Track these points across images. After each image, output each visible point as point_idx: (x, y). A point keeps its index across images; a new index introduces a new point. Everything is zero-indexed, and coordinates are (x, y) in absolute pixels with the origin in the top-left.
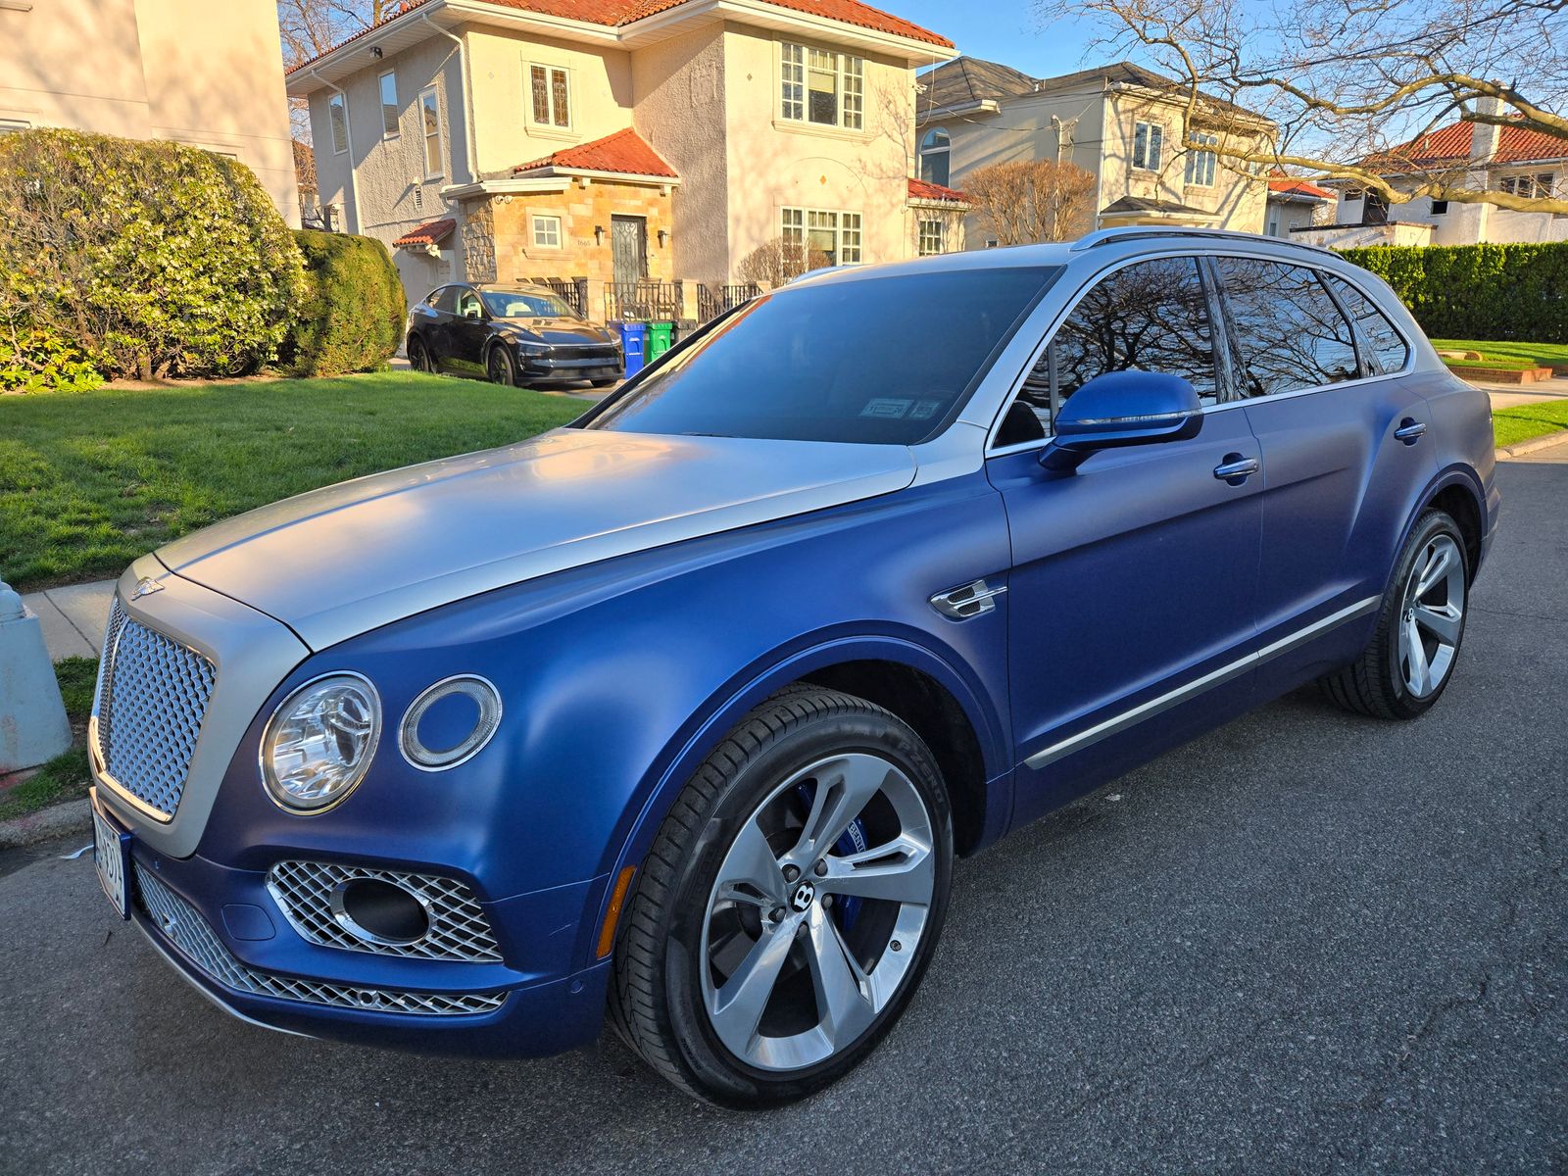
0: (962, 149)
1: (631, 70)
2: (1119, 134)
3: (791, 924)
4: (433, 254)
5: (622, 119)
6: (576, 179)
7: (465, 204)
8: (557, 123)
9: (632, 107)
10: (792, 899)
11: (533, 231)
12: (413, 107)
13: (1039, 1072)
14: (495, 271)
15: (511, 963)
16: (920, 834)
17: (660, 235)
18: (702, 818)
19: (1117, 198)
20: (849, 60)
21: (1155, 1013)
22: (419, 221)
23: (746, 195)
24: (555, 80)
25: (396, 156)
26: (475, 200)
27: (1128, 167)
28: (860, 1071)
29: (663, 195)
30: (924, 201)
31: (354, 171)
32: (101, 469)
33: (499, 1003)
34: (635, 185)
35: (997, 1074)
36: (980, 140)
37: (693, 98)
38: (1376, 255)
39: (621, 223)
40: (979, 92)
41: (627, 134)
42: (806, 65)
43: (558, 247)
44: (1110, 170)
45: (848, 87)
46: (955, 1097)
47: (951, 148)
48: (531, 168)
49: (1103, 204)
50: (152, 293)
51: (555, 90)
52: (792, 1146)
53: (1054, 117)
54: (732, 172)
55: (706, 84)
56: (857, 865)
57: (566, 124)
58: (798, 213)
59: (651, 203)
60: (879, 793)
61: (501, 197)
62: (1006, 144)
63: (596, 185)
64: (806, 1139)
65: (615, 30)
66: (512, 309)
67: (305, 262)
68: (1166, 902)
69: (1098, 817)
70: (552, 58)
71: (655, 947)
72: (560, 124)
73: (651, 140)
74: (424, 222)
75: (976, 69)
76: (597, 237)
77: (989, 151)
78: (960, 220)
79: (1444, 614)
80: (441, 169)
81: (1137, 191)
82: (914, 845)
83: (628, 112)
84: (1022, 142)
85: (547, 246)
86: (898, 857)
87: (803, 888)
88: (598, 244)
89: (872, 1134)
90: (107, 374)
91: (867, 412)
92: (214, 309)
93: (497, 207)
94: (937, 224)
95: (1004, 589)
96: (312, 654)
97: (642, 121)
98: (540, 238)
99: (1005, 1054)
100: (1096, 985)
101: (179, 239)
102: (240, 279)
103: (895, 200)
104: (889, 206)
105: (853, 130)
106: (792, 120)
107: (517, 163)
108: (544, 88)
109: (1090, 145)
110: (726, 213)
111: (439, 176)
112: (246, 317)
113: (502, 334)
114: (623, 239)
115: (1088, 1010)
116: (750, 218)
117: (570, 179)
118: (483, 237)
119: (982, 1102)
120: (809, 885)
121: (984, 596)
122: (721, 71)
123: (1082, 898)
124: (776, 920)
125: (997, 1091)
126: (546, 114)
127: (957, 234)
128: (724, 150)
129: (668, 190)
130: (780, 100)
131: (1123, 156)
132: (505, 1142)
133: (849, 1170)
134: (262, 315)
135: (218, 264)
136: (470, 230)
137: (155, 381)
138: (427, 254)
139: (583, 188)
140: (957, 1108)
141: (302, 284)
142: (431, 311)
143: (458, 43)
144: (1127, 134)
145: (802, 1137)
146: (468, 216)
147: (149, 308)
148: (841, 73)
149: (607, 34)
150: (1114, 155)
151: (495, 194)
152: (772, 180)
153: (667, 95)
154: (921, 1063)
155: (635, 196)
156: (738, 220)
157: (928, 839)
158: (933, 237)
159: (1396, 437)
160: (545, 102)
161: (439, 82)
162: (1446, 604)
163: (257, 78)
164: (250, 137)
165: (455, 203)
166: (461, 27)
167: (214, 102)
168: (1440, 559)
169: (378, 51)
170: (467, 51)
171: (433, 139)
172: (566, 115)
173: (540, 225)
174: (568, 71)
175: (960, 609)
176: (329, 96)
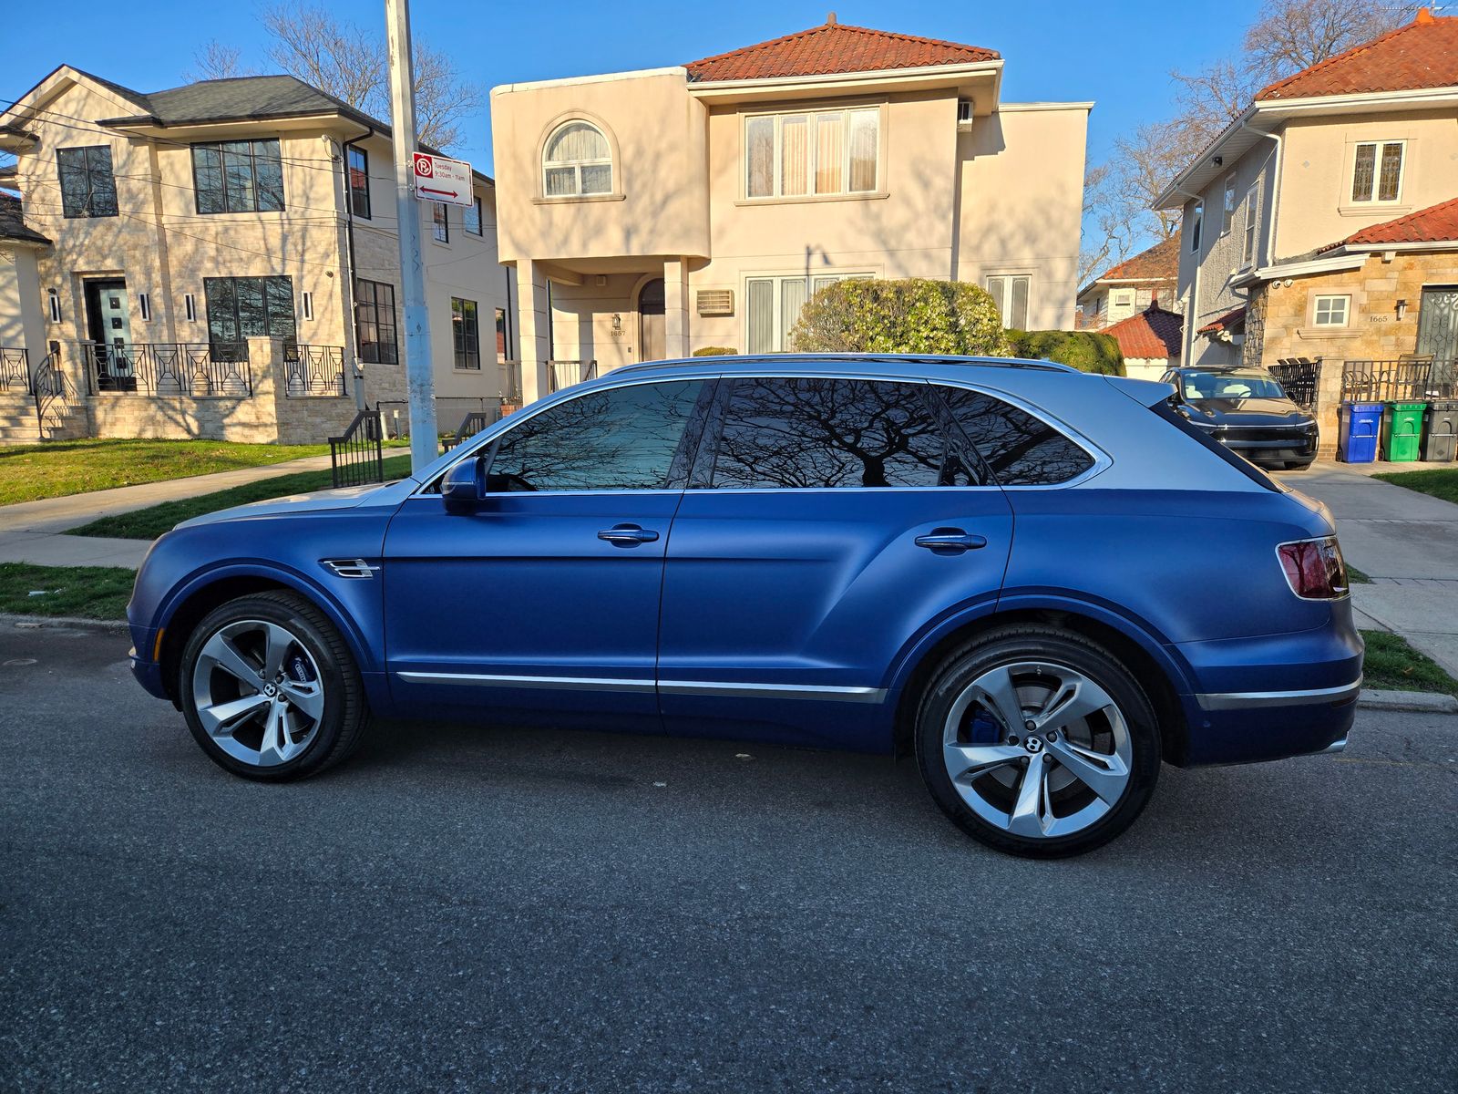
4: (1225, 339)
6: (1375, 254)
7: (1250, 292)
8: (1382, 197)
11: (1314, 312)
12: (1243, 205)
24: (1387, 154)
25: (1225, 251)
26: (1256, 287)
39: (1438, 294)
43: (1343, 325)
48: (1331, 248)
51: (1385, 165)
57: (1395, 197)
61: (1279, 282)
63: (1404, 257)
70: (1379, 134)
72: (1385, 199)
76: (1398, 312)
80: (1251, 260)
85: (1329, 325)
86: (309, 690)
88: (1398, 319)
93: (1270, 292)
95: (378, 568)
98: (1322, 318)
107: (1322, 245)
108: (1371, 165)
114: (1437, 312)
118: (1259, 321)
121: (364, 568)
126: (1368, 191)
136: (1252, 316)
138: (1220, 339)
139: (1388, 262)
143: (1276, 141)
146: (1253, 303)
151: (1274, 280)
157: (320, 686)
159: (916, 544)
160: (1370, 180)
161: (1261, 179)
162: (1113, 754)
163: (1055, 214)
164: (1043, 260)
165: (1245, 291)
166: (1280, 125)
167: (1019, 238)
168: (1069, 693)
169: (1219, 161)
170: (1283, 146)
171: (1250, 232)
172: (1395, 189)
173: (1322, 305)
174: (1404, 143)
175: (341, 571)
176: (1196, 205)
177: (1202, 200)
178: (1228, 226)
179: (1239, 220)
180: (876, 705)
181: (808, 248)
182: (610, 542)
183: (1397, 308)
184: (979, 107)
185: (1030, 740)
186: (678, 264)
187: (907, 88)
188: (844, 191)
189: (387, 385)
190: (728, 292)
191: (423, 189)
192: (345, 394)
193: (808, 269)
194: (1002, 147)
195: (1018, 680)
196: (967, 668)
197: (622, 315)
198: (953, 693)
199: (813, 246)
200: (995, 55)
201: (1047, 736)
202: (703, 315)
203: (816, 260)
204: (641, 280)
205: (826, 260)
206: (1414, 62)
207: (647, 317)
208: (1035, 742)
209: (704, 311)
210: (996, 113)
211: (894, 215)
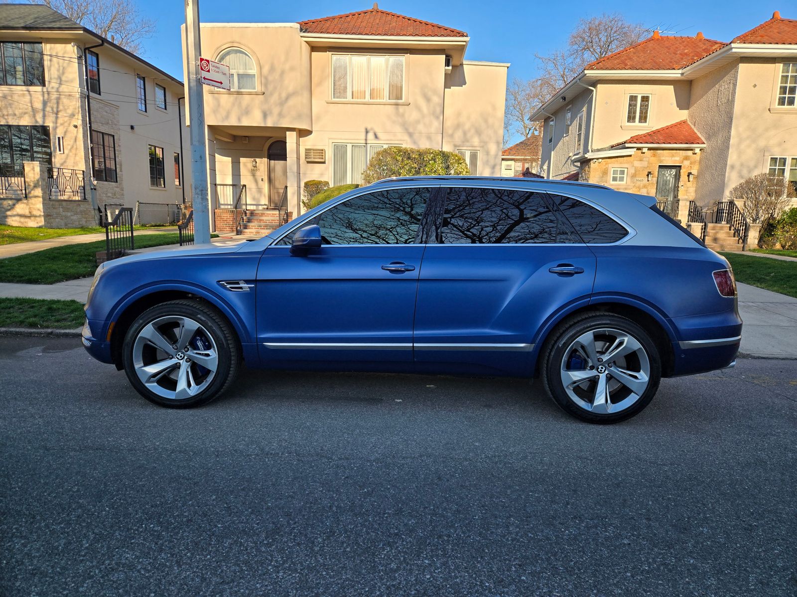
1: (690, 90)
5: (680, 116)
6: (639, 149)
7: (581, 165)
8: (640, 122)
9: (688, 109)
10: (177, 355)
11: (611, 176)
12: (575, 121)
15: (92, 335)
16: (214, 350)
17: (689, 174)
22: (569, 173)
23: (740, 154)
24: (642, 101)
25: (566, 144)
26: (585, 162)
29: (694, 154)
31: (552, 152)
34: (676, 150)
37: (719, 101)
39: (665, 170)
41: (685, 122)
43: (624, 183)
48: (618, 145)
51: (642, 106)
54: (732, 141)
55: (726, 93)
56: (197, 353)
57: (645, 122)
58: (783, 160)
61: (595, 160)
63: (652, 151)
65: (680, 71)
70: (640, 90)
73: (694, 125)
74: (571, 174)
76: (648, 177)
82: (213, 353)
83: (682, 112)
85: (618, 183)
88: (648, 181)
93: (593, 165)
95: (253, 286)
97: (691, 116)
98: (615, 179)
106: (786, 107)
107: (614, 143)
108: (636, 105)
110: (726, 162)
111: (579, 152)
114: (665, 178)
116: (743, 165)
117: (635, 149)
118: (586, 179)
120: (181, 353)
121: (244, 286)
122: (735, 85)
126: (634, 118)
129: (697, 151)
130: (777, 97)
136: (582, 176)
139: (644, 153)
143: (593, 91)
146: (583, 170)
149: (675, 74)
151: (593, 159)
152: (762, 143)
153: (704, 102)
155: (676, 155)
156: (732, 167)
157: (216, 352)
159: (550, 271)
160: (635, 113)
161: (585, 109)
162: (640, 371)
163: (490, 121)
164: (484, 144)
165: (578, 164)
166: (595, 83)
167: (473, 131)
168: (621, 343)
169: (564, 98)
170: (596, 94)
171: (579, 135)
172: (646, 118)
173: (615, 172)
174: (650, 96)
175: (230, 287)
176: (551, 120)
177: (554, 118)
178: (567, 132)
179: (574, 128)
180: (528, 353)
181: (366, 129)
182: (388, 271)
183: (648, 175)
184: (454, 61)
185: (600, 367)
186: (294, 133)
187: (419, 47)
188: (386, 100)
189: (110, 195)
190: (322, 150)
191: (204, 78)
192: (85, 199)
193: (366, 140)
194: (465, 83)
195: (597, 337)
196: (573, 332)
197: (258, 160)
198: (566, 345)
199: (369, 128)
200: (465, 34)
201: (608, 365)
202: (308, 162)
203: (371, 136)
204: (269, 141)
205: (376, 137)
206: (654, 57)
207: (272, 162)
208: (602, 368)
209: (309, 160)
210: (462, 65)
211: (412, 115)
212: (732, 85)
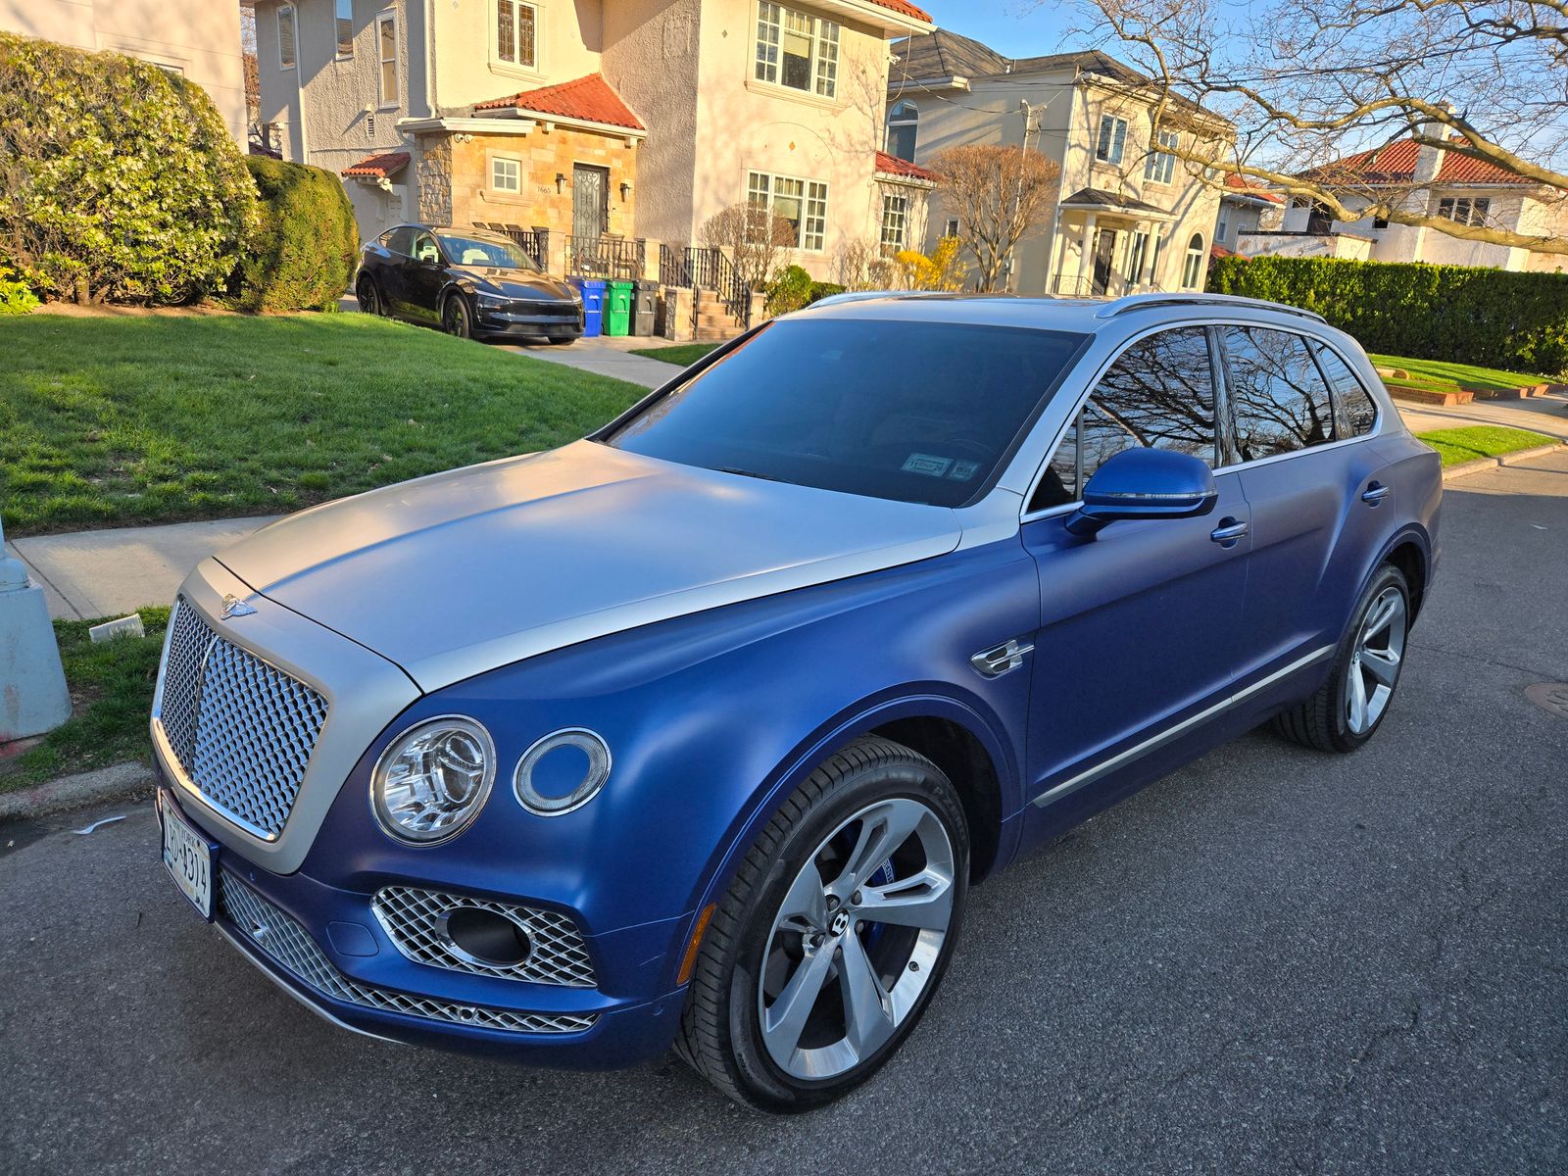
0: (931, 124)
1: (601, 13)
2: (1086, 126)
3: (828, 947)
4: (385, 188)
5: (591, 63)
6: (539, 123)
7: (422, 139)
8: (522, 61)
9: (600, 50)
10: (831, 926)
11: (493, 174)
12: (370, 28)
13: (1035, 1084)
14: (451, 213)
15: (606, 989)
16: (943, 868)
17: (623, 188)
18: (770, 860)
19: (1079, 189)
20: (825, 24)
21: (1134, 1031)
22: (370, 150)
23: (717, 156)
24: (522, 16)
25: (347, 78)
26: (433, 135)
27: (1092, 158)
28: (877, 1078)
29: (628, 147)
30: (890, 176)
31: (301, 91)
32: (58, 410)
33: (590, 1024)
34: (599, 134)
35: (998, 1084)
36: (949, 116)
37: (666, 50)
38: (1320, 265)
39: (584, 172)
40: (951, 68)
41: (594, 79)
42: (782, 27)
43: (517, 191)
44: (1074, 160)
45: (823, 54)
46: (964, 1105)
47: (919, 122)
48: (493, 107)
49: (1065, 193)
50: (98, 216)
51: (522, 27)
52: (822, 1146)
53: (1024, 101)
54: (703, 130)
55: (680, 37)
56: (888, 895)
57: (531, 63)
58: (765, 178)
59: (617, 155)
60: (914, 833)
61: (460, 136)
62: (973, 123)
63: (560, 131)
64: (834, 1141)
66: (469, 256)
67: (259, 194)
68: (1138, 925)
69: (1073, 837)
71: (723, 972)
72: (524, 64)
73: (619, 89)
74: (376, 153)
75: (949, 43)
76: (558, 185)
77: (957, 129)
78: (925, 197)
79: (1385, 657)
80: (397, 99)
81: (1098, 184)
82: (938, 879)
83: (596, 56)
84: (990, 123)
85: (505, 190)
86: (922, 889)
87: (841, 916)
88: (559, 192)
89: (893, 1137)
90: (42, 294)
91: (908, 467)
92: (162, 237)
93: (456, 145)
94: (902, 201)
95: (1031, 648)
96: (424, 695)
97: (610, 68)
98: (499, 182)
99: (1004, 1066)
100: (1081, 1002)
101: (130, 160)
102: (190, 207)
103: (862, 171)
104: (856, 176)
105: (825, 97)
106: (765, 82)
107: (478, 101)
108: (511, 23)
109: (1056, 133)
110: (692, 172)
111: (395, 106)
112: (195, 248)
113: (460, 282)
114: (584, 189)
115: (1076, 1027)
116: (718, 179)
117: (534, 123)
118: (440, 175)
119: (988, 1110)
120: (845, 912)
121: (1015, 654)
122: (696, 24)
123: (1063, 917)
124: (816, 943)
125: (1000, 1100)
126: (511, 50)
127: (921, 212)
128: (694, 107)
129: (633, 142)
130: (754, 60)
131: (1088, 147)
132: (560, 1136)
133: (875, 1171)
134: (212, 247)
135: (170, 190)
136: (426, 167)
137: (92, 305)
138: (378, 186)
139: (547, 133)
140: (966, 1115)
141: (255, 216)
142: (383, 250)
144: (1093, 126)
145: (830, 1139)
146: (425, 152)
147: (93, 231)
148: (817, 37)
150: (1079, 145)
151: (455, 132)
152: (744, 143)
153: (638, 43)
154: (930, 1072)
155: (602, 145)
156: (706, 180)
157: (950, 872)
158: (897, 213)
160: (511, 38)
161: (399, 6)
167: (170, 12)
171: (390, 65)
172: (531, 55)
173: (499, 168)
174: (535, 8)
175: (995, 667)
176: (279, 8)
177: (291, 4)
178: (346, 50)
179: (367, 45)
182: (1220, 545)
212: (689, 25)
